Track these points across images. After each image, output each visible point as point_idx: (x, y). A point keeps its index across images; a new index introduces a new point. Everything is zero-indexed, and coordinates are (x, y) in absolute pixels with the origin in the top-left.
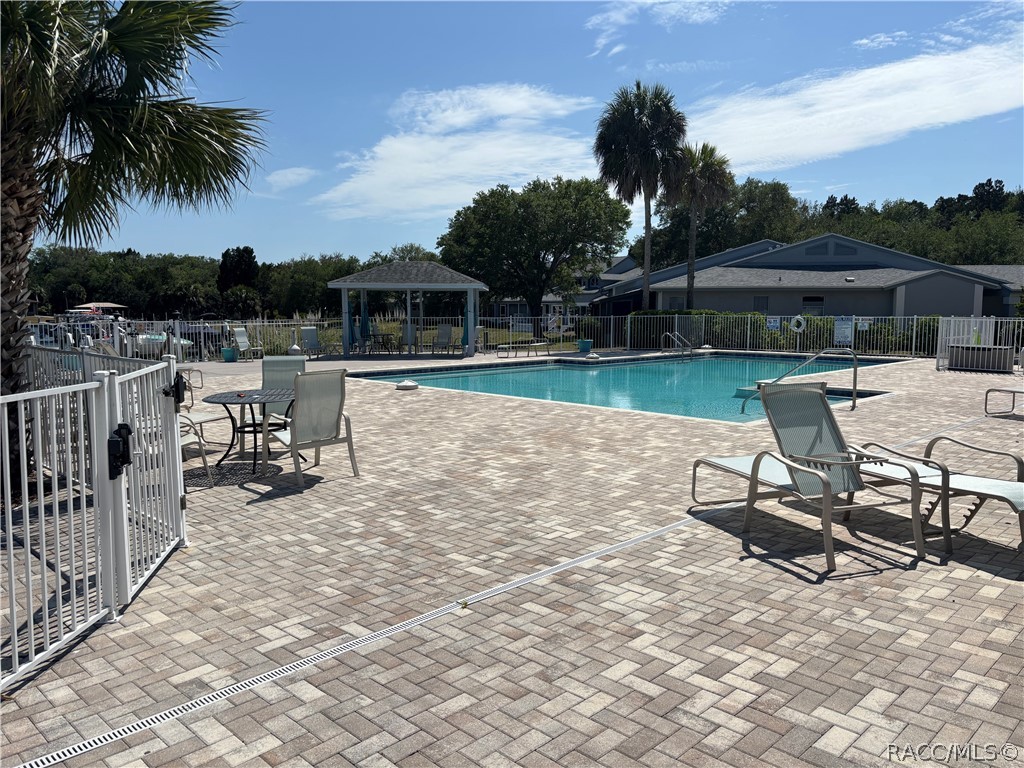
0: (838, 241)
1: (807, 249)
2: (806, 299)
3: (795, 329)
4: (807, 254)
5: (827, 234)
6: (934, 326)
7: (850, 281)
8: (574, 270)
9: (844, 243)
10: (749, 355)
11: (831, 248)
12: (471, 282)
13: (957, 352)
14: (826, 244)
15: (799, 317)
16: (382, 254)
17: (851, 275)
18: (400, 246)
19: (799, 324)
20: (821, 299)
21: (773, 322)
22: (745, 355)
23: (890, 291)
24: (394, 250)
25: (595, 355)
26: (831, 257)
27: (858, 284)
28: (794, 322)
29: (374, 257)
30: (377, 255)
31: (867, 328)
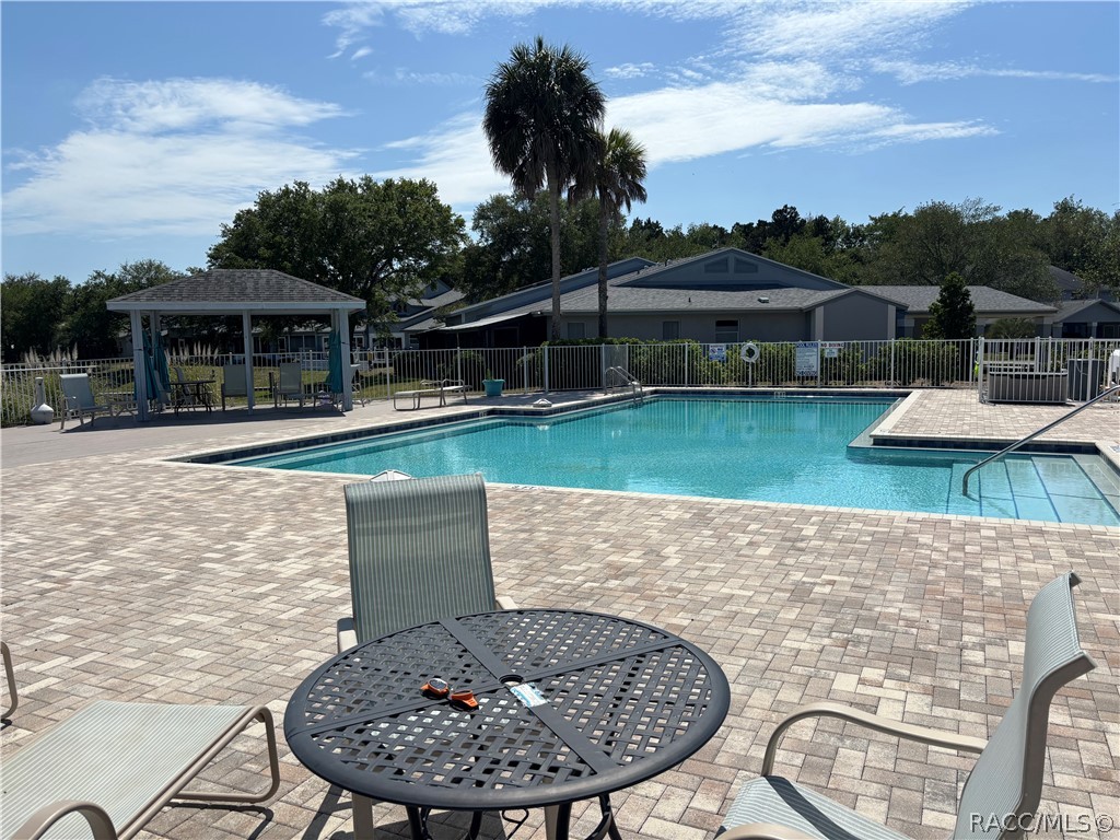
0: (738, 256)
1: (707, 266)
2: (719, 324)
3: (747, 359)
4: (707, 271)
5: (724, 249)
6: (910, 351)
7: (764, 302)
8: (389, 293)
9: (746, 259)
10: (687, 392)
11: (732, 264)
12: (347, 299)
13: (1005, 382)
14: (726, 260)
15: (750, 344)
16: (106, 274)
17: (764, 295)
18: (132, 263)
19: (750, 353)
20: (734, 323)
21: (718, 350)
22: (683, 392)
23: (807, 314)
24: (125, 268)
25: (546, 402)
26: (731, 276)
27: (773, 305)
28: (744, 351)
29: (95, 278)
30: (99, 275)
31: (836, 355)
